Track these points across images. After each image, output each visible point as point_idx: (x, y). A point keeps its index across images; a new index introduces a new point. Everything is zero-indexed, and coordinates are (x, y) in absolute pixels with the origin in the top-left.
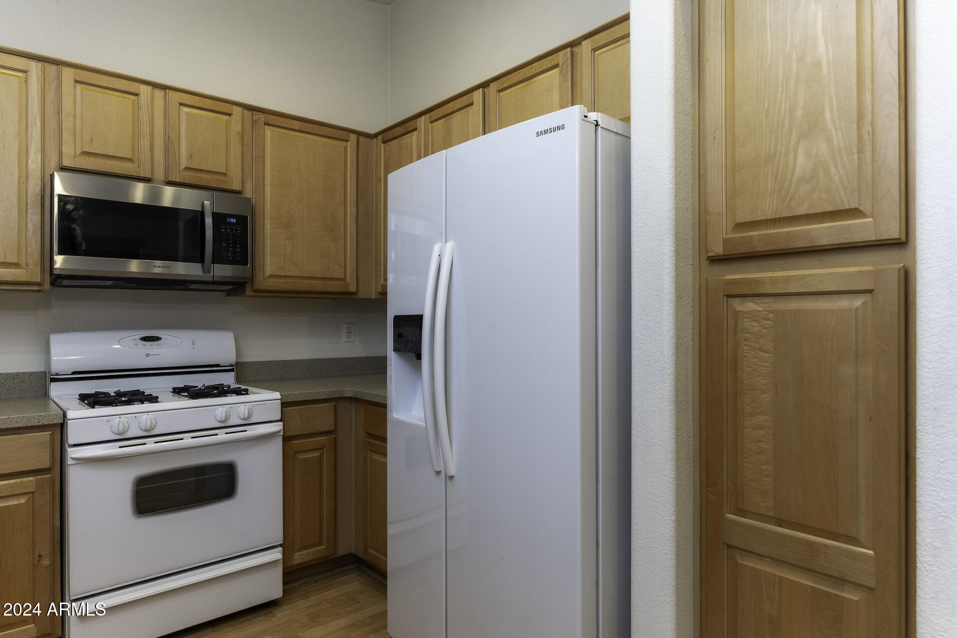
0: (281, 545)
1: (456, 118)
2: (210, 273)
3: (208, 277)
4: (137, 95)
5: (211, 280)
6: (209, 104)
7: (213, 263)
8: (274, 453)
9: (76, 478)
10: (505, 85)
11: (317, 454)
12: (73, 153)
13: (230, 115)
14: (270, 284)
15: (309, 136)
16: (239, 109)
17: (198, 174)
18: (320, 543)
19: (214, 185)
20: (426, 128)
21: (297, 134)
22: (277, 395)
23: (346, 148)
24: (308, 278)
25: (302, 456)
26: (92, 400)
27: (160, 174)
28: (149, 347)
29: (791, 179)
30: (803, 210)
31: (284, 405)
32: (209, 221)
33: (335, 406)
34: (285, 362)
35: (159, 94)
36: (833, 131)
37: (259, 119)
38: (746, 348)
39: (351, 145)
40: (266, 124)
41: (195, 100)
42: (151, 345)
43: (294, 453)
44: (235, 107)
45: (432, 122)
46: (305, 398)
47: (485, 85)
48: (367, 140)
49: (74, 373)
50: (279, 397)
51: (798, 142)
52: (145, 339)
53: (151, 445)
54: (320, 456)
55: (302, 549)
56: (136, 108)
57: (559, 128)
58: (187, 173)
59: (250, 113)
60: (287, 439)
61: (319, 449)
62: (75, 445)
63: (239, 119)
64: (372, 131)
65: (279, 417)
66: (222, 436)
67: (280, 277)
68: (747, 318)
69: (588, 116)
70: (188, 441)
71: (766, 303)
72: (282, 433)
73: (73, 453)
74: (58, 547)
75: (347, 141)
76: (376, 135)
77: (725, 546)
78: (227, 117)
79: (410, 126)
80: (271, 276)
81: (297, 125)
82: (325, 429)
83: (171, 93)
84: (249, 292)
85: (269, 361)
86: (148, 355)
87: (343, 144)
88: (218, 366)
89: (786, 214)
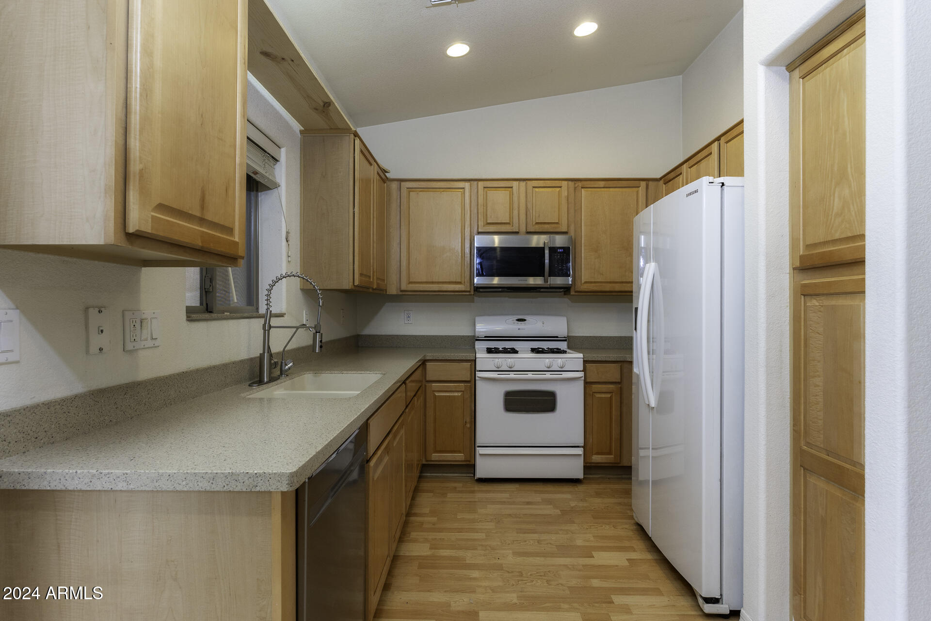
0: (583, 447)
1: (703, 164)
2: (548, 282)
3: (547, 285)
4: (512, 187)
5: (549, 286)
6: (549, 183)
7: (550, 276)
8: (578, 389)
9: (480, 385)
10: (729, 138)
11: (609, 396)
12: (483, 225)
13: (561, 187)
14: (585, 287)
15: (611, 189)
16: (566, 183)
17: (543, 226)
18: (610, 453)
19: (552, 231)
20: (687, 172)
21: (603, 189)
22: (581, 355)
23: (637, 192)
24: (610, 282)
25: (598, 395)
26: (489, 351)
27: (523, 229)
28: (521, 325)
29: (832, 215)
30: (837, 236)
31: (585, 362)
32: (547, 252)
33: (621, 366)
34: (601, 337)
35: (523, 184)
36: (852, 181)
37: (578, 185)
38: (811, 331)
39: (642, 190)
40: (582, 188)
41: (541, 183)
42: (521, 324)
43: (593, 392)
44: (563, 182)
45: (690, 168)
46: (600, 359)
47: (718, 139)
48: (655, 183)
49: (485, 337)
50: (582, 357)
51: (835, 188)
52: (519, 320)
53: (512, 375)
54: (611, 397)
55: (598, 453)
56: (511, 195)
57: (690, 194)
58: (537, 226)
59: (573, 183)
60: (586, 383)
61: (611, 393)
62: (480, 371)
63: (566, 188)
64: (659, 176)
65: (582, 369)
66: (548, 375)
67: (591, 282)
68: (811, 310)
69: (715, 182)
70: (530, 375)
71: (822, 300)
72: (583, 378)
73: (479, 374)
74: (473, 420)
75: (639, 187)
76: (661, 179)
77: (802, 468)
78: (558, 189)
79: (678, 171)
80: (586, 282)
81: (602, 184)
82: (614, 381)
83: (528, 182)
84: (572, 293)
85: (590, 336)
86: (519, 329)
87: (636, 189)
88: (557, 337)
89: (829, 239)
